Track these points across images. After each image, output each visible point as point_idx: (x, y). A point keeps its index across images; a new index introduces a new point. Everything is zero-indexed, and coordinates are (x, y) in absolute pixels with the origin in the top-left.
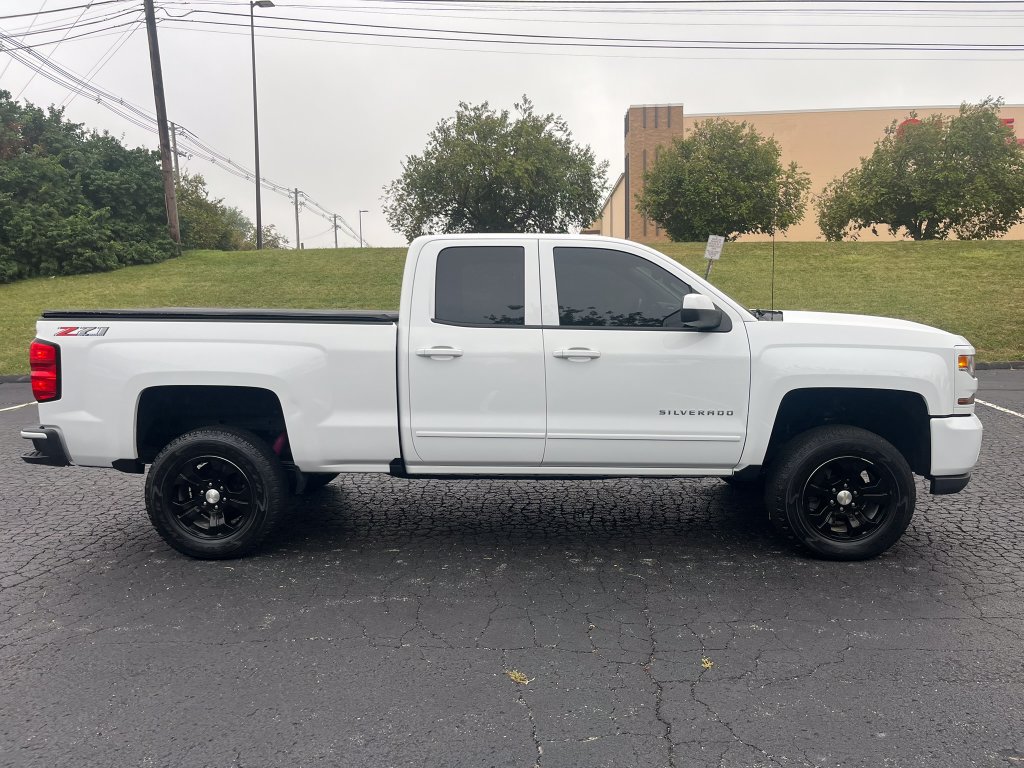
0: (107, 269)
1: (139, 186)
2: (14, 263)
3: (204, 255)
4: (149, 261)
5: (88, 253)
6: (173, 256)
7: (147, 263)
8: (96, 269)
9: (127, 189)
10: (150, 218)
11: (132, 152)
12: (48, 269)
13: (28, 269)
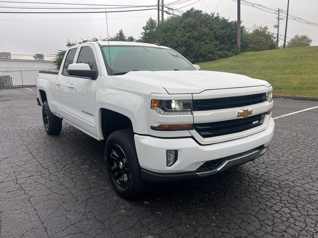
0: (215, 60)
1: (230, 33)
2: (193, 59)
3: (245, 54)
4: (227, 56)
5: (210, 55)
6: (236, 54)
7: (226, 57)
8: (212, 60)
9: (226, 35)
10: (232, 43)
11: (230, 23)
12: (200, 60)
13: (196, 60)
